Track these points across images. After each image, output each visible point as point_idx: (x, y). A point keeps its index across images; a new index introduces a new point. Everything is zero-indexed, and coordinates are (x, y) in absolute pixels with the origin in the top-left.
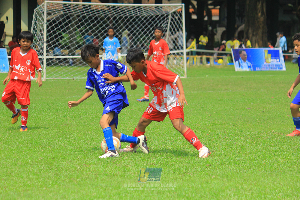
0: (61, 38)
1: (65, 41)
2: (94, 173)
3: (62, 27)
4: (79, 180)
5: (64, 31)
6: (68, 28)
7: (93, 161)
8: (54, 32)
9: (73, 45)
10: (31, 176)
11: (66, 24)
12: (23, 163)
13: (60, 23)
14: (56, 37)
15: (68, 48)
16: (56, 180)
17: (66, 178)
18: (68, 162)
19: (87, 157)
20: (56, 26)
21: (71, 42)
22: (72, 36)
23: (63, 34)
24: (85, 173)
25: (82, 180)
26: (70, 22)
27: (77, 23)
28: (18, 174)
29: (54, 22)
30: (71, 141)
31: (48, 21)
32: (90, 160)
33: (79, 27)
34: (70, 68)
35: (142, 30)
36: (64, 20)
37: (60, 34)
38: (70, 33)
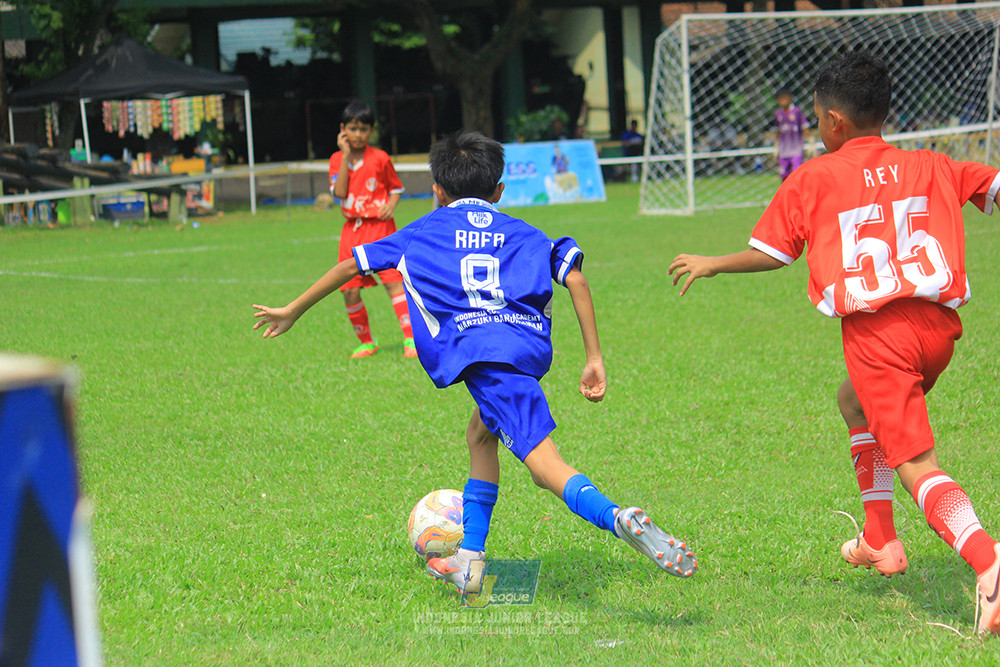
0: (728, 105)
1: (735, 112)
2: (829, 435)
3: (728, 79)
4: (792, 454)
5: (734, 88)
6: (742, 81)
7: (825, 407)
8: (710, 93)
9: (758, 121)
10: (673, 451)
11: (738, 71)
12: (652, 421)
13: (723, 68)
14: (714, 102)
15: (746, 129)
16: (735, 456)
17: (761, 452)
18: (763, 412)
19: (810, 396)
20: (714, 76)
21: (751, 113)
22: (753, 100)
23: (732, 97)
24: (806, 435)
25: (800, 454)
26: (746, 63)
27: (763, 65)
28: (642, 448)
29: (708, 66)
30: (766, 359)
31: (692, 65)
32: (817, 405)
33: (769, 75)
34: (754, 180)
35: (929, 74)
36: (732, 61)
37: (723, 96)
38: (747, 91)
